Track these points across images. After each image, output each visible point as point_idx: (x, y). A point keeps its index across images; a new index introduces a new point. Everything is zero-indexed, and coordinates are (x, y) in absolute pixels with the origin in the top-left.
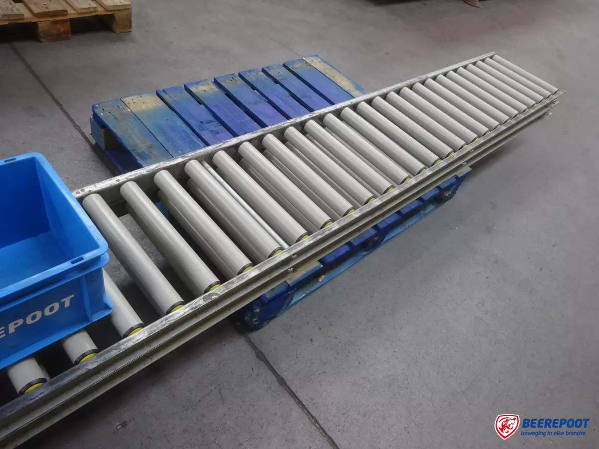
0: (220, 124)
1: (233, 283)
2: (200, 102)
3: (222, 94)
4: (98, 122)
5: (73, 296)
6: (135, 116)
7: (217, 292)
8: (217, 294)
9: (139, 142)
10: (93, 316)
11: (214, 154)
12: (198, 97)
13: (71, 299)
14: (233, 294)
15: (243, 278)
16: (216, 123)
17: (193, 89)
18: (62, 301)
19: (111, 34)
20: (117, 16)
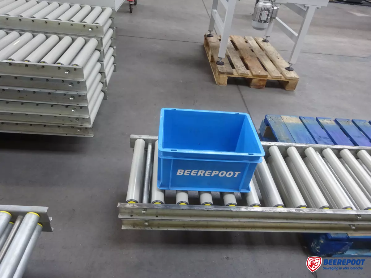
0: (331, 141)
1: (315, 210)
2: (323, 128)
3: (338, 127)
4: (266, 123)
5: (240, 173)
6: (285, 125)
7: (303, 210)
8: (304, 211)
9: (283, 135)
10: (242, 190)
11: (324, 149)
12: (322, 125)
13: (239, 174)
14: (312, 220)
15: (322, 211)
16: (329, 139)
17: (321, 121)
18: (235, 172)
19: (284, 90)
20: (290, 82)
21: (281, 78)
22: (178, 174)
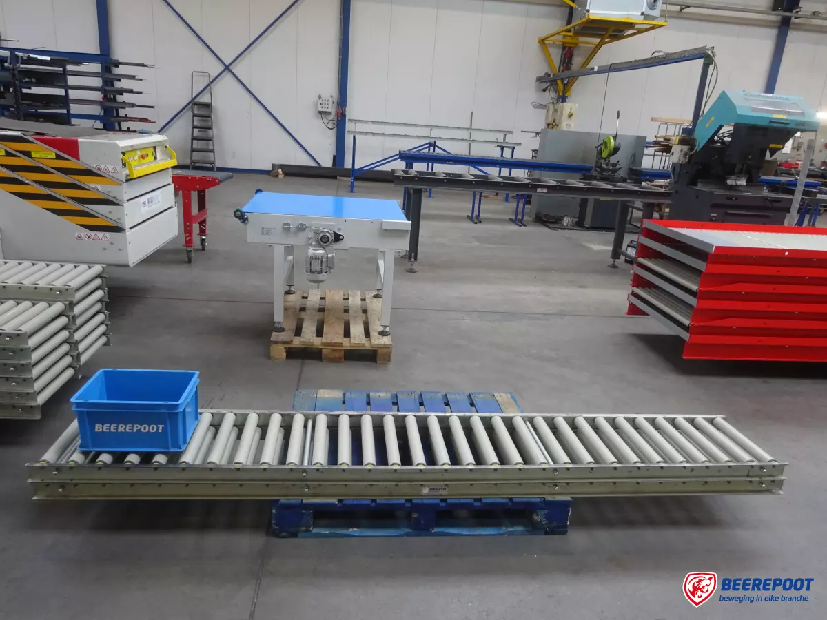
2: (368, 402)
5: (163, 426)
6: (316, 399)
12: (370, 398)
17: (372, 394)
18: (158, 426)
19: (373, 364)
20: (379, 351)
21: (363, 345)
22: (96, 430)
